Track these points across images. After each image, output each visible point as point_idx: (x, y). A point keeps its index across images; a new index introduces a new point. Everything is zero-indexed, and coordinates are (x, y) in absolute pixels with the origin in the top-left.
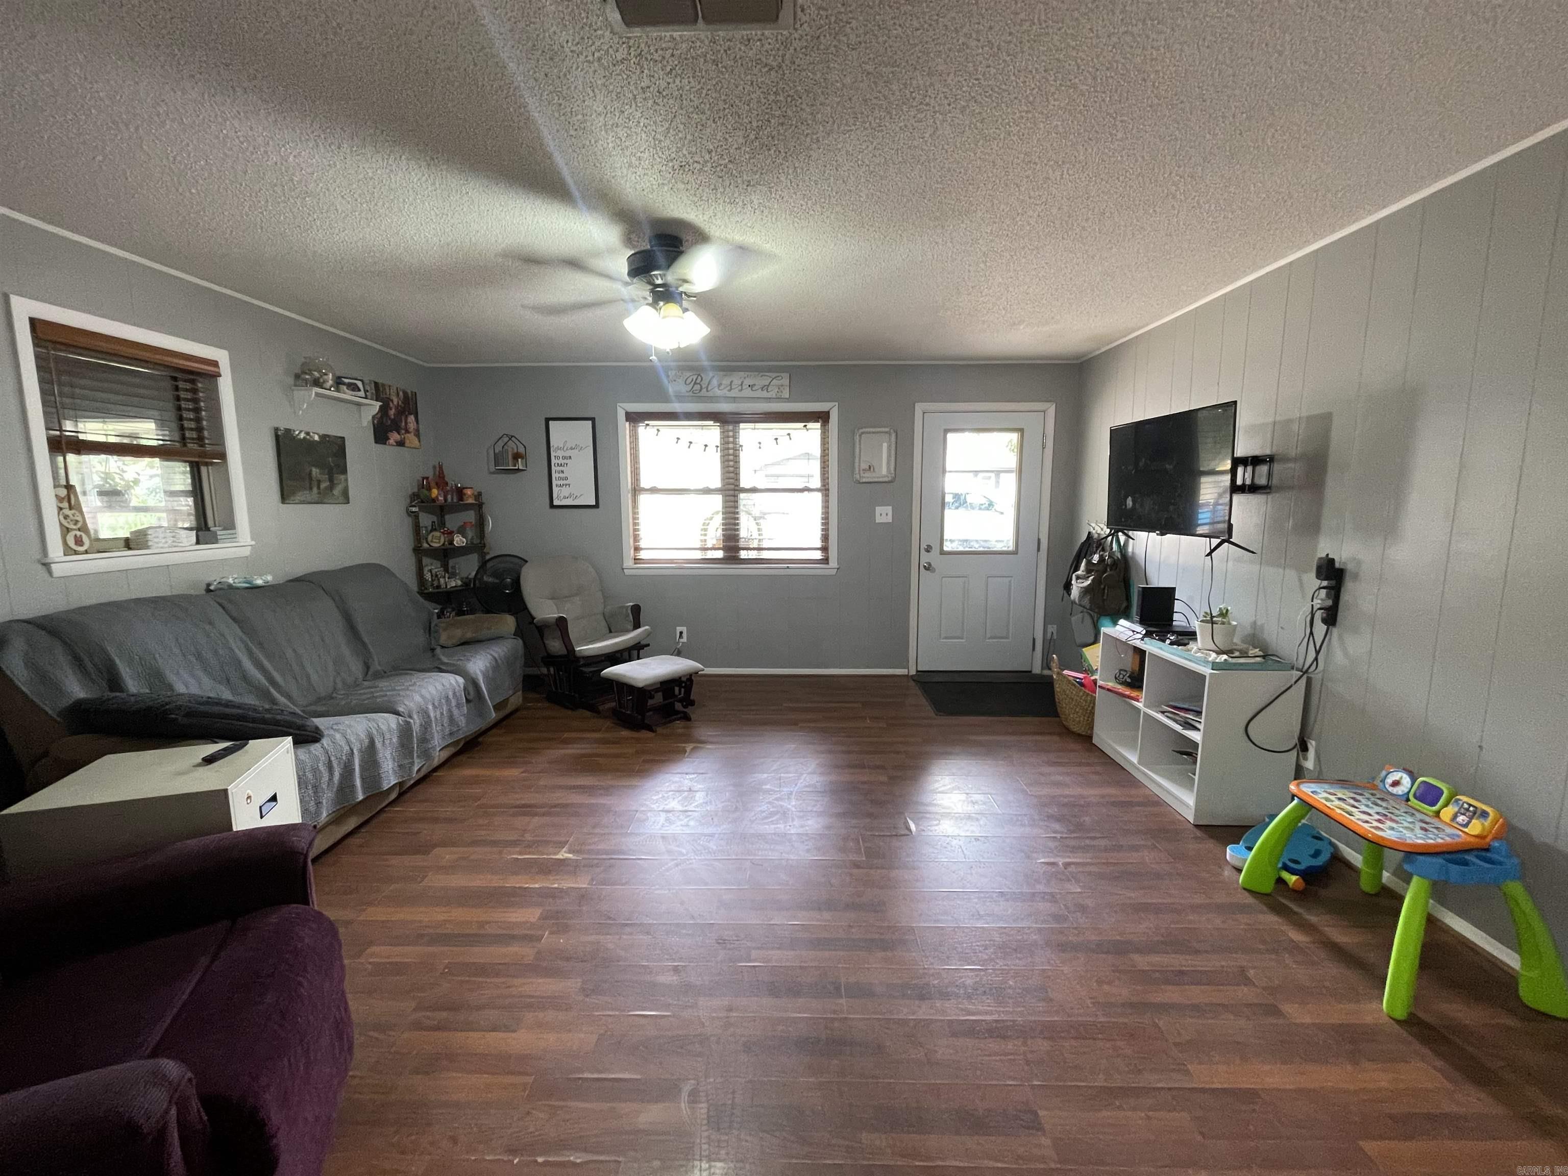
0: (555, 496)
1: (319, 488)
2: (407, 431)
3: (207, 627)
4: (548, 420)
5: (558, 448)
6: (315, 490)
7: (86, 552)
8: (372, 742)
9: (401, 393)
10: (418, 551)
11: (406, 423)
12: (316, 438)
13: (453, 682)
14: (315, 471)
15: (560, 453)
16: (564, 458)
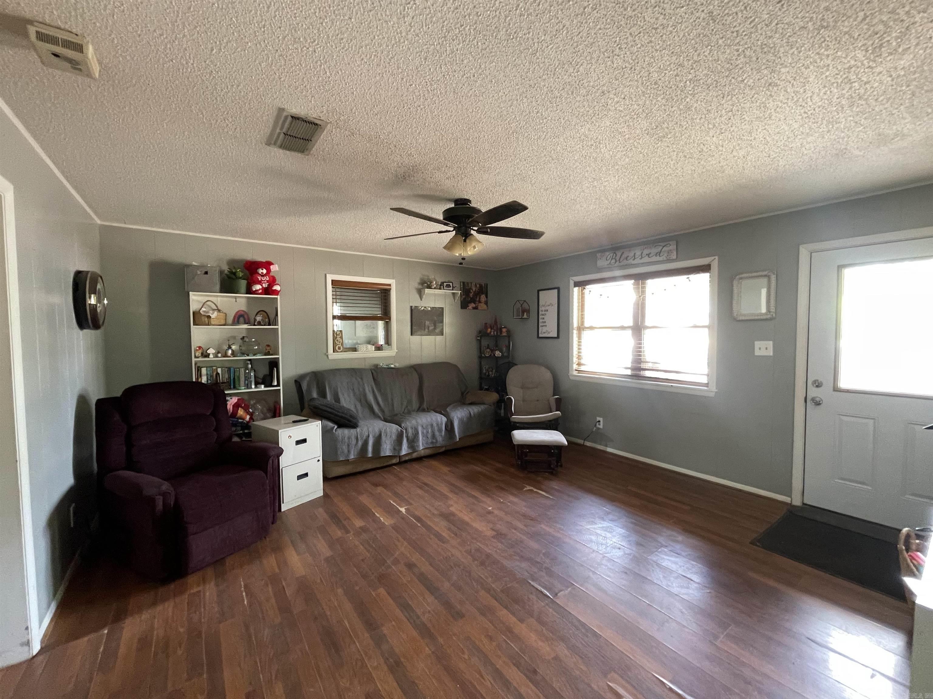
0: (540, 332)
1: (428, 329)
2: (480, 302)
3: (360, 380)
4: (538, 291)
5: (543, 306)
6: (427, 330)
7: (341, 352)
8: (380, 436)
9: (478, 286)
10: (480, 357)
11: (480, 298)
12: (429, 309)
13: (439, 419)
14: (427, 323)
15: (543, 309)
16: (545, 311)
